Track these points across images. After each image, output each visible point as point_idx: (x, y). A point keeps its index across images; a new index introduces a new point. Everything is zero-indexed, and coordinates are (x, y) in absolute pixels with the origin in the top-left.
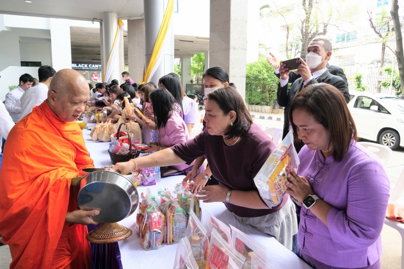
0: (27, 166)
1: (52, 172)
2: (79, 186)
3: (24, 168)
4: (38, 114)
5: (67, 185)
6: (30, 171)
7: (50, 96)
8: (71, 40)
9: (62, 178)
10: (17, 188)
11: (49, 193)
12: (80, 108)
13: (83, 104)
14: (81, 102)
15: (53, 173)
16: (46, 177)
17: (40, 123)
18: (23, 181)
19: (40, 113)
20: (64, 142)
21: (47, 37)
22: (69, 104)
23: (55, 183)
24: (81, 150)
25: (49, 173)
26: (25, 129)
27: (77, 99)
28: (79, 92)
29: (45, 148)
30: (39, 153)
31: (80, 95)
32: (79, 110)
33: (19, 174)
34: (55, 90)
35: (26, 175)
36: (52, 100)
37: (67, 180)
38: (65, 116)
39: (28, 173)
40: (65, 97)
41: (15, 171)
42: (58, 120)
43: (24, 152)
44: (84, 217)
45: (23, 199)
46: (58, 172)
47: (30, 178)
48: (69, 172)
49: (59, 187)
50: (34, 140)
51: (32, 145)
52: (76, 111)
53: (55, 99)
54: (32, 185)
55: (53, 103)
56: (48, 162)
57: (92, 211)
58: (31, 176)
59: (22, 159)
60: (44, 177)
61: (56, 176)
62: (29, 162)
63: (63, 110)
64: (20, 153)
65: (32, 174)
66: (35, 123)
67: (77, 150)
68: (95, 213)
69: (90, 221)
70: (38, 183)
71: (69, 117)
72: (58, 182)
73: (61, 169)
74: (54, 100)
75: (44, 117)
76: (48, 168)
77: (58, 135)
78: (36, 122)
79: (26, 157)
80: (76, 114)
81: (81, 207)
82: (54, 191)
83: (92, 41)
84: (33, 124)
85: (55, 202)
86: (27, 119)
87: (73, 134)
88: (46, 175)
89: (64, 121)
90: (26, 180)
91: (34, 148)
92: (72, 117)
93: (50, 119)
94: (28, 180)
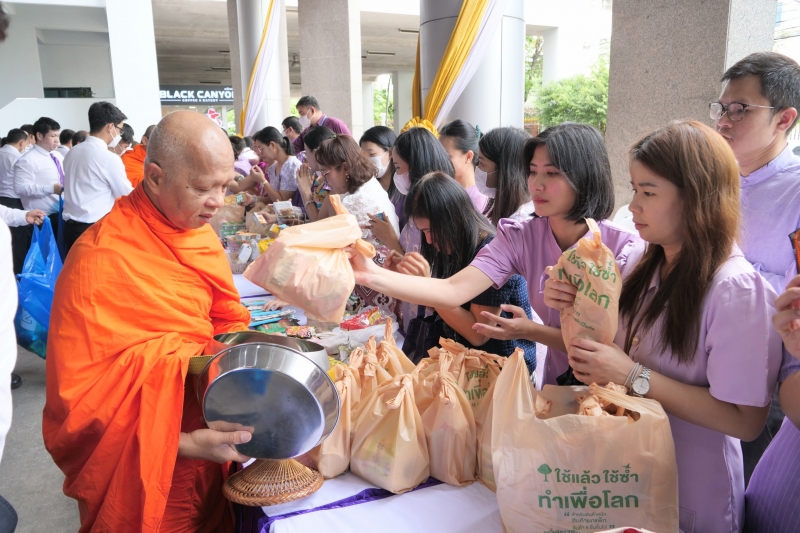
0: (98, 328)
1: (150, 342)
2: (205, 375)
3: (92, 332)
4: (124, 213)
5: (180, 372)
6: (104, 340)
7: (150, 173)
8: (156, 35)
10: (77, 377)
11: (141, 390)
12: (214, 199)
13: (220, 189)
14: (216, 185)
15: (154, 345)
16: (137, 354)
17: (127, 232)
18: (90, 363)
19: (128, 210)
20: (183, 273)
21: (101, 29)
22: (191, 192)
23: (156, 366)
25: (144, 344)
26: (94, 247)
27: (208, 179)
28: (211, 164)
29: (137, 287)
30: (124, 300)
31: (213, 172)
32: (212, 203)
33: (81, 346)
34: (160, 161)
35: (96, 349)
36: (153, 183)
37: (180, 362)
38: (182, 218)
39: (100, 344)
40: (182, 176)
41: (73, 339)
42: (167, 224)
43: (92, 298)
44: (218, 446)
45: (91, 401)
46: (163, 343)
47: (104, 355)
48: (184, 344)
49: (163, 377)
50: (113, 271)
51: (109, 282)
52: (206, 205)
53: (160, 181)
54: (108, 371)
55: (155, 190)
56: (144, 321)
57: (235, 434)
58: (107, 352)
59: (86, 312)
60: (133, 353)
61: (159, 351)
62: (104, 318)
63: (179, 204)
64: (82, 300)
65: (110, 347)
66: (118, 233)
68: (242, 437)
69: (232, 455)
70: (121, 366)
71: (191, 219)
72: (160, 367)
73: (169, 336)
74: (157, 182)
75: (137, 219)
76: (143, 334)
77: (168, 257)
78: (119, 230)
79: (98, 309)
80: (207, 212)
81: (209, 424)
82: (152, 384)
83: (201, 37)
84: (112, 236)
85: (154, 410)
86: (101, 225)
87: (203, 254)
88: (138, 350)
89: (180, 227)
90: (96, 361)
91: (113, 289)
92: (198, 219)
93: (149, 222)
94: (99, 359)
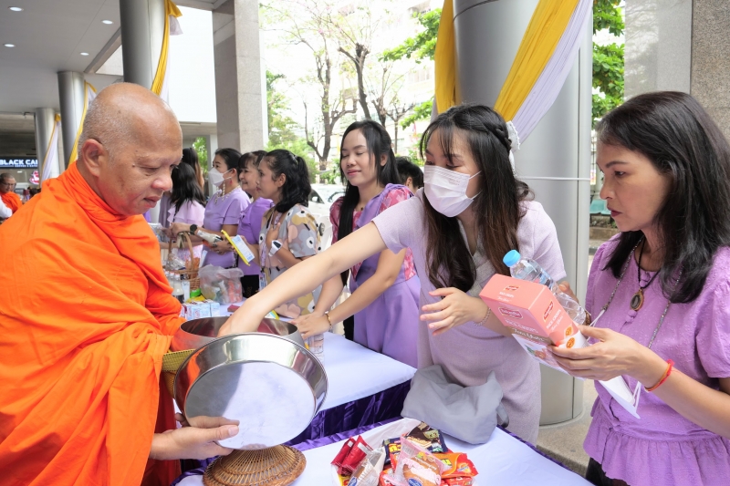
0: (44, 327)
3: (39, 335)
4: (57, 198)
5: (153, 372)
6: (53, 339)
7: (88, 151)
9: (138, 355)
12: (161, 179)
13: (167, 170)
14: (163, 164)
15: (115, 342)
16: (96, 354)
18: (39, 367)
19: (61, 195)
20: (124, 267)
22: (137, 171)
23: (123, 367)
24: (159, 282)
25: (104, 342)
29: (83, 280)
30: (72, 295)
32: (159, 184)
34: (100, 137)
35: (43, 350)
36: (92, 162)
37: (152, 360)
38: (125, 202)
39: (48, 344)
40: (127, 153)
41: (16, 345)
42: (106, 209)
43: (33, 297)
44: (204, 444)
46: (126, 339)
47: (54, 356)
49: (134, 379)
52: (152, 187)
53: (101, 159)
56: (92, 314)
57: (222, 429)
58: (57, 352)
59: (26, 314)
60: (92, 354)
63: (123, 185)
64: (20, 300)
65: (60, 346)
66: (52, 219)
67: (151, 282)
68: (230, 431)
70: (79, 369)
71: (136, 203)
72: (129, 366)
73: (130, 330)
74: (96, 161)
75: (73, 205)
76: (96, 328)
77: (108, 248)
78: (55, 217)
79: (40, 308)
80: (152, 195)
82: (121, 388)
84: (48, 224)
87: (142, 244)
88: (97, 349)
89: (122, 212)
90: (46, 364)
91: (56, 284)
92: (143, 203)
93: (88, 208)
94: (50, 362)
